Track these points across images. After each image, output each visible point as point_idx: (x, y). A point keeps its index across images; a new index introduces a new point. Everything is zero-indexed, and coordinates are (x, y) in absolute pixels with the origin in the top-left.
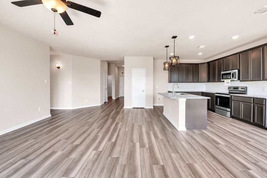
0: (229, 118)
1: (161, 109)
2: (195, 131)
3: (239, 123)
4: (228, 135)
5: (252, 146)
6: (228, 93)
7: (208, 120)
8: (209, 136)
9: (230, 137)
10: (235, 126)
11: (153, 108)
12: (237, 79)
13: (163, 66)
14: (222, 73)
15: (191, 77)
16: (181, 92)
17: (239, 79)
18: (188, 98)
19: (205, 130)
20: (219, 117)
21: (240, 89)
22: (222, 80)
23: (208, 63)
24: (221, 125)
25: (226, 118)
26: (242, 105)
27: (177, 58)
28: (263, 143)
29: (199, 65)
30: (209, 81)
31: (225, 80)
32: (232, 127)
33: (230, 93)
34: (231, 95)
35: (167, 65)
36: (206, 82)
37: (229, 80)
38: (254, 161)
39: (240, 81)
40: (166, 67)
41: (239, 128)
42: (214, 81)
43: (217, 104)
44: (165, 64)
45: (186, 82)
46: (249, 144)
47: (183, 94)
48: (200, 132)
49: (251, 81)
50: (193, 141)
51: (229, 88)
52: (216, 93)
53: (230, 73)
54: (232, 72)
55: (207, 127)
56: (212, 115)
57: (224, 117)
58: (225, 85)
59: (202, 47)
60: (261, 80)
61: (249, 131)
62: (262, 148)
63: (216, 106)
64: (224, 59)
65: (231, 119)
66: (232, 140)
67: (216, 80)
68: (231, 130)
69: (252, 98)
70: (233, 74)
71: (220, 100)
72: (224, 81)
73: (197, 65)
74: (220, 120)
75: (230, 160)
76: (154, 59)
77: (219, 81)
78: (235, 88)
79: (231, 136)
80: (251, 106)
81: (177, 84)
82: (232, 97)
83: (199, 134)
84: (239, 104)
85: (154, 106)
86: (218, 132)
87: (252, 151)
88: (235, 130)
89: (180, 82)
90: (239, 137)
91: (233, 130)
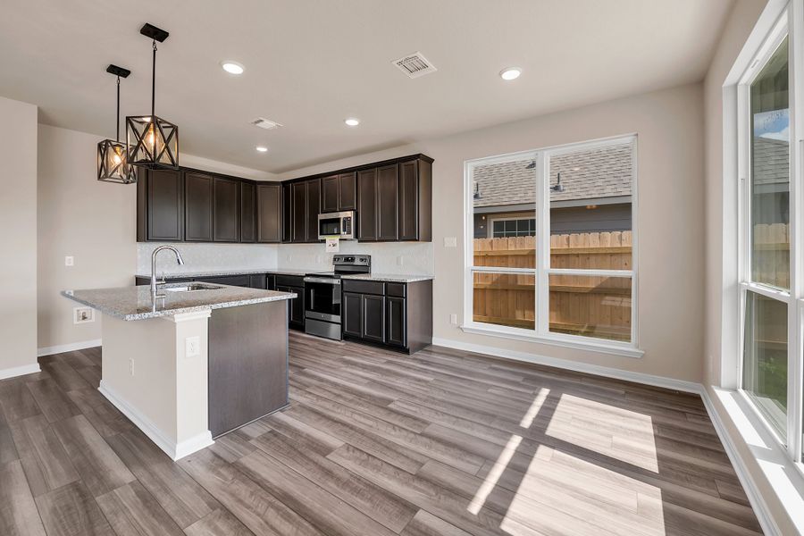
0: (339, 343)
1: (89, 364)
2: (247, 429)
3: (360, 351)
4: (345, 399)
5: (398, 413)
6: (333, 274)
7: (290, 364)
8: (296, 433)
9: (351, 405)
10: (355, 364)
11: (36, 368)
12: (351, 236)
13: (93, 159)
14: (321, 217)
15: (231, 225)
16: (194, 279)
17: (357, 236)
18: (219, 306)
19: (281, 411)
20: (316, 344)
21: (357, 262)
22: (320, 238)
23: (285, 184)
24: (324, 372)
25: (332, 344)
26: (365, 302)
27: (167, 132)
28: (414, 394)
29: (259, 186)
30: (286, 239)
31: (328, 238)
32: (349, 370)
33: (336, 272)
34: (342, 277)
35: (117, 159)
36: (278, 243)
37: (336, 238)
38: (414, 470)
39: (359, 242)
40: (112, 168)
41: (364, 367)
42: (300, 240)
43: (308, 308)
44: (103, 148)
45: (213, 242)
46: (392, 411)
47: (199, 287)
48: (267, 428)
49: (379, 241)
50: (243, 490)
51: (335, 259)
52: (307, 275)
53: (338, 220)
54: (342, 215)
55: (291, 395)
56: (297, 343)
57: (327, 343)
58: (327, 251)
59: (268, 124)
60: (396, 241)
61: (382, 369)
62: (415, 412)
63: (308, 314)
64: (324, 179)
65: (342, 343)
66: (356, 417)
67: (307, 236)
68: (349, 380)
69: (383, 282)
70: (344, 222)
71: (315, 293)
72: (324, 241)
73: (251, 185)
74: (319, 353)
75: (368, 505)
76: (44, 119)
77: (314, 240)
78: (347, 260)
79: (351, 401)
80: (381, 301)
81: (174, 246)
82: (345, 282)
83: (265, 438)
84: (360, 298)
85: (41, 360)
86: (320, 403)
87: (404, 431)
88: (358, 375)
89: (189, 241)
90: (370, 396)
91: (353, 377)
